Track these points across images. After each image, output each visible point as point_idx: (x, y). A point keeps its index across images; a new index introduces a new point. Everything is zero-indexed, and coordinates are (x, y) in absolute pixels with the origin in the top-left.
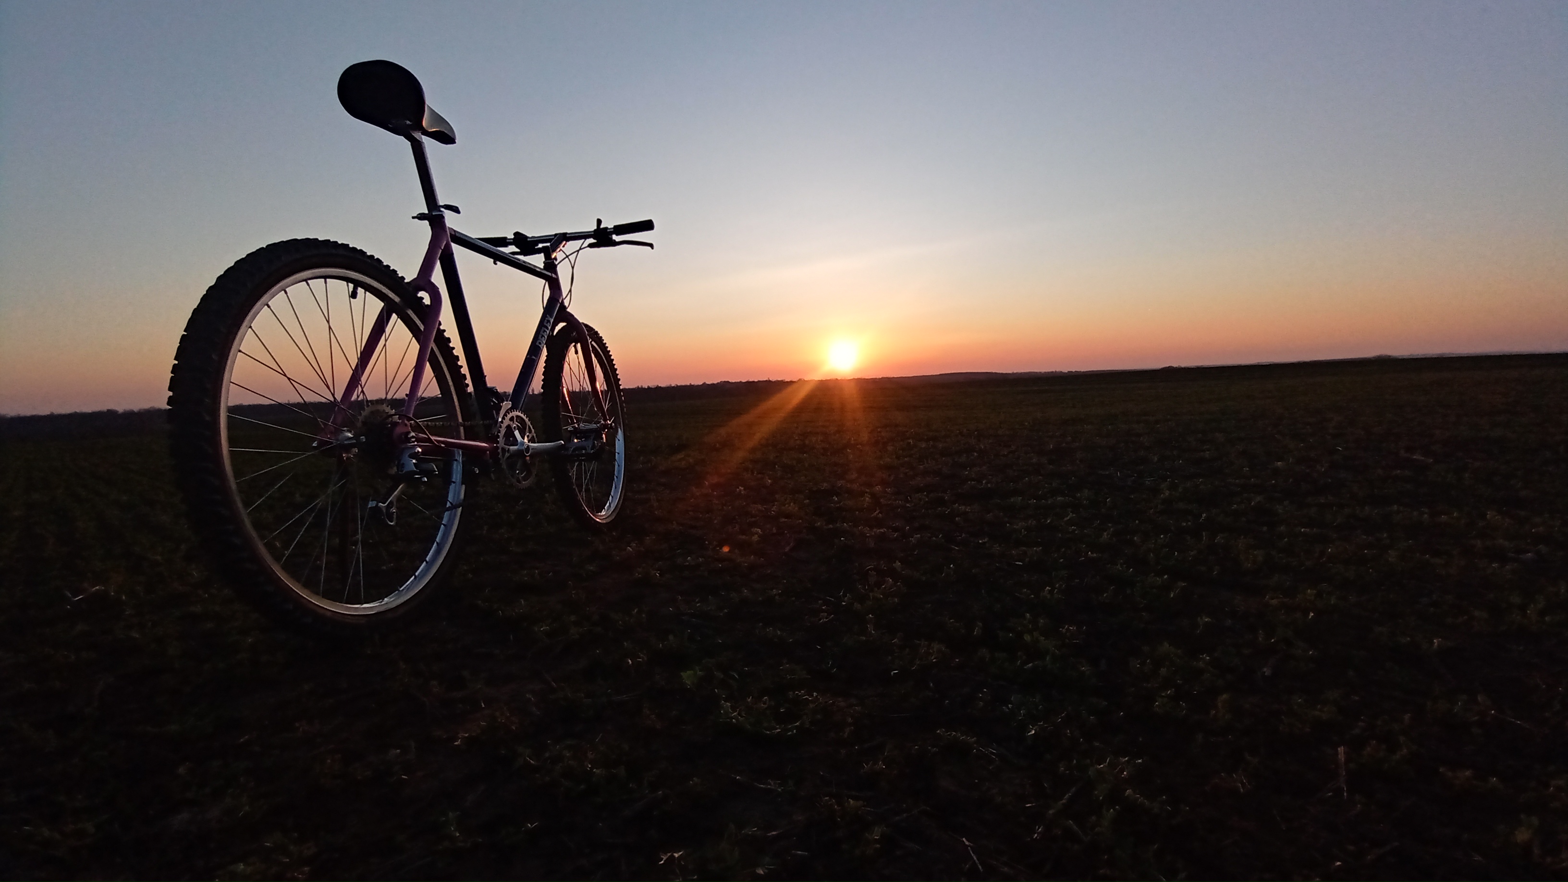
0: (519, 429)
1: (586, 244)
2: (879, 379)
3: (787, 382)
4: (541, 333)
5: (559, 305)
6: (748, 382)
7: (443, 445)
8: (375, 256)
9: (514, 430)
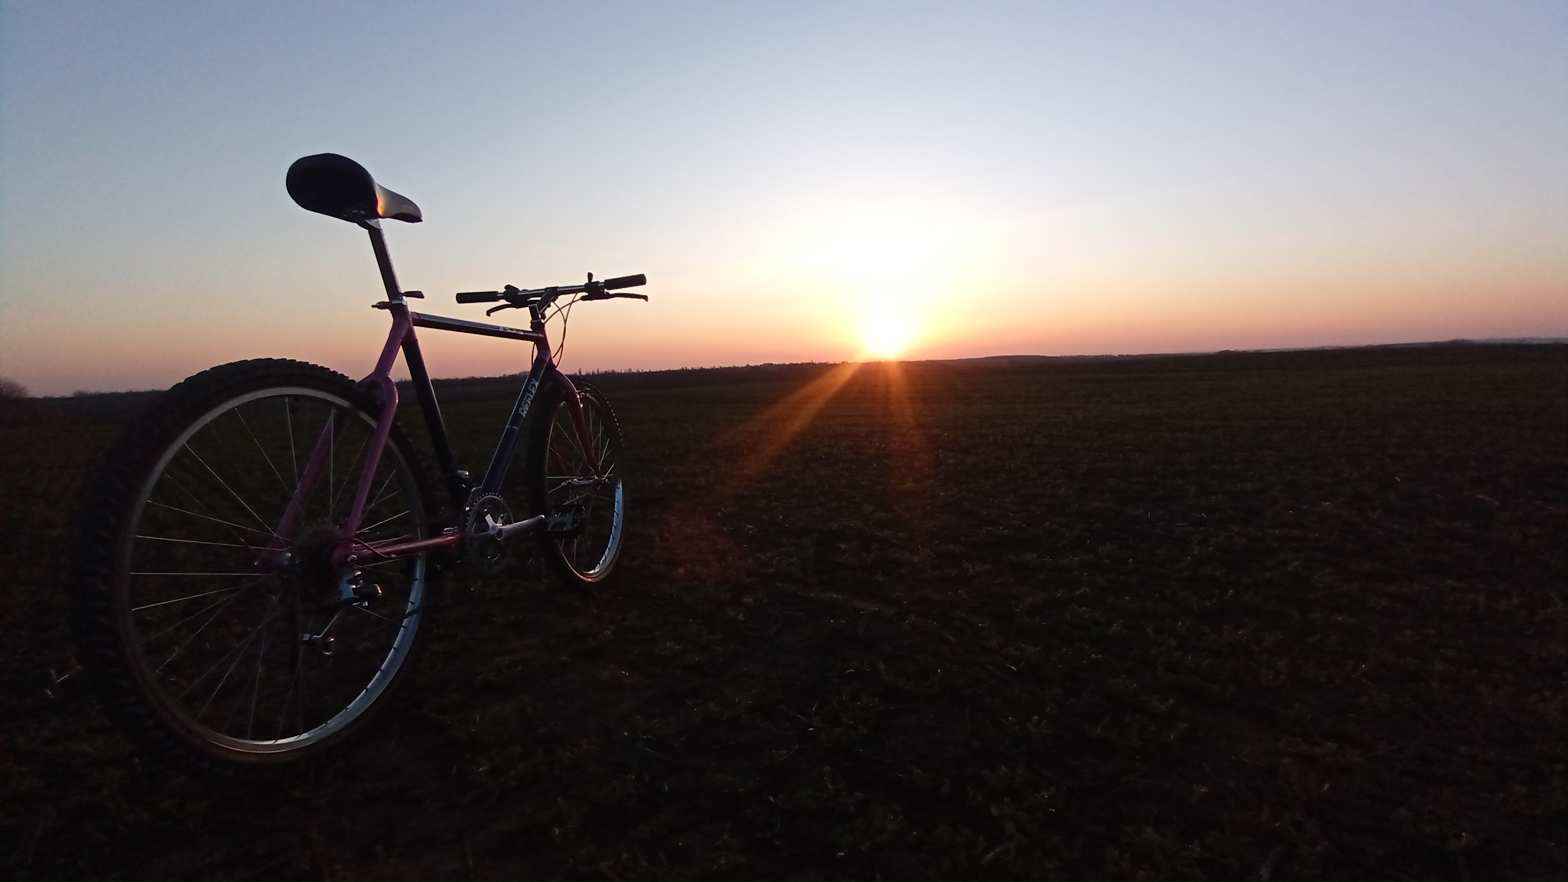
0: (491, 512)
1: (578, 298)
4: (525, 398)
5: (546, 366)
7: (393, 556)
9: (484, 515)
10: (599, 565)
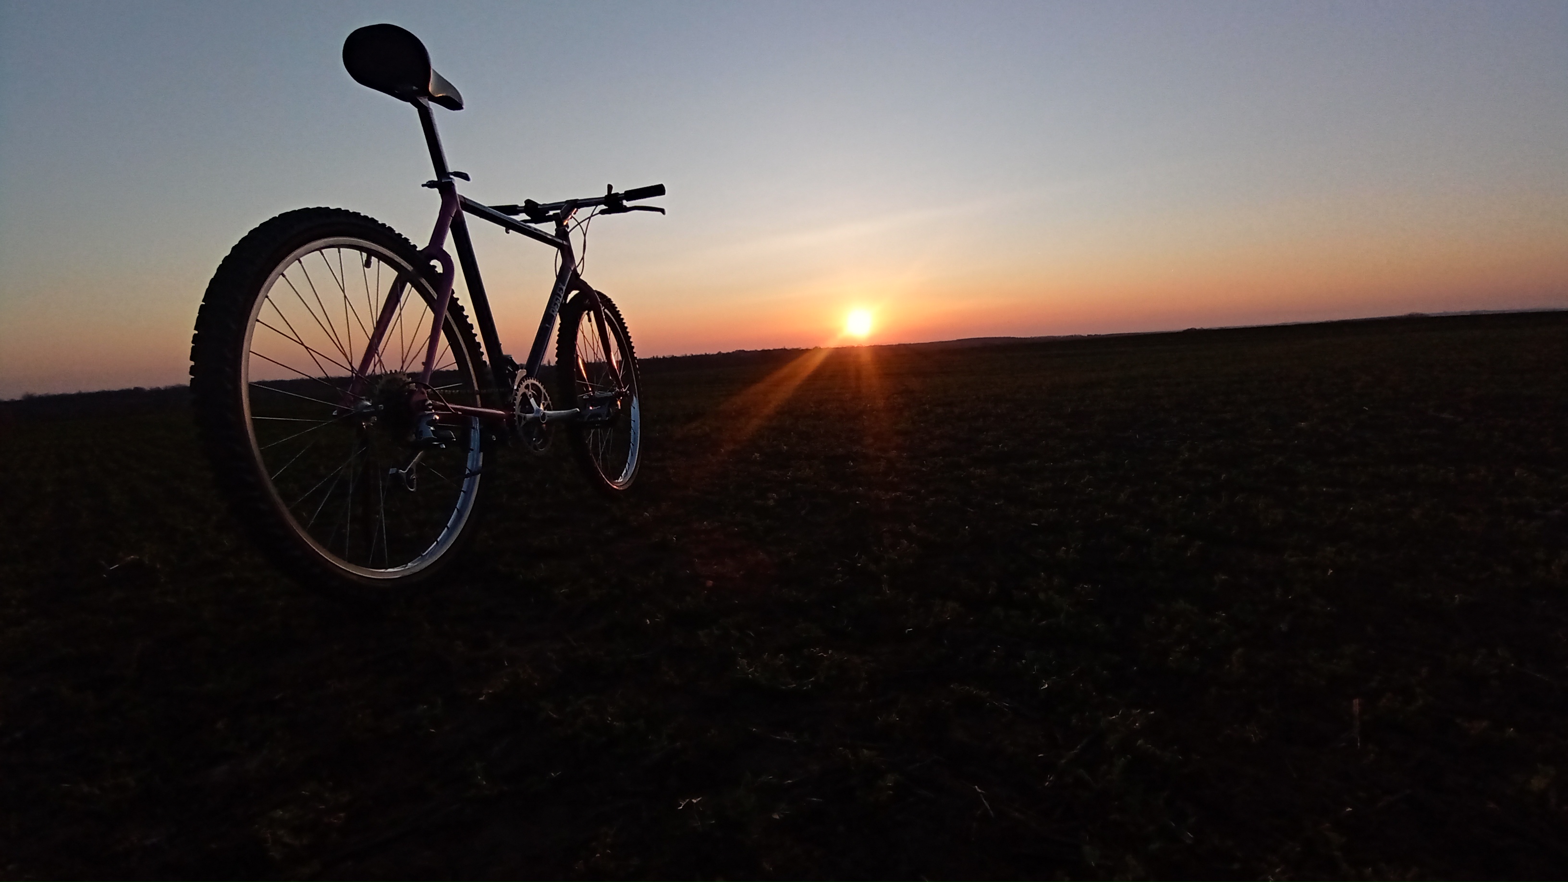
0: (534, 396)
1: (597, 211)
2: (896, 345)
3: (802, 350)
4: (554, 300)
5: (571, 272)
6: (763, 351)
7: (459, 413)
8: (387, 224)
9: (529, 398)
10: (621, 477)
